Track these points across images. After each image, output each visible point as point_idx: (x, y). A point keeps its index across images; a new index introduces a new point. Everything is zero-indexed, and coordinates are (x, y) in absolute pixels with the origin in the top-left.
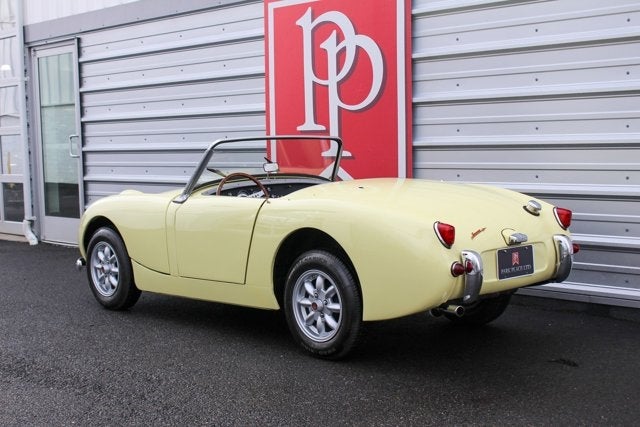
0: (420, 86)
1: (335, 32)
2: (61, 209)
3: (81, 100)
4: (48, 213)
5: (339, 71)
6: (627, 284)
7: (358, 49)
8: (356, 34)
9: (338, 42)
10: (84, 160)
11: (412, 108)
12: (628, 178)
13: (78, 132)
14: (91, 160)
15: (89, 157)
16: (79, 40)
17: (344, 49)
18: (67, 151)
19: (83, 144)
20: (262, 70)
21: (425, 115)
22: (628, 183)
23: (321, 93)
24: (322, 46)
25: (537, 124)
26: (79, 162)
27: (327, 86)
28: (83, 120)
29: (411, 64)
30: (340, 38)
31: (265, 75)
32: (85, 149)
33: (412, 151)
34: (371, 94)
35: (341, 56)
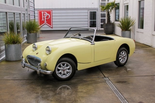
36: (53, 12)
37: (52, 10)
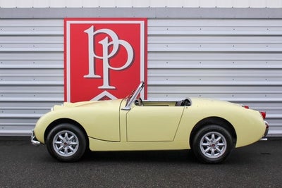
0: (150, 62)
1: (107, 37)
8: (119, 39)
9: (109, 42)
11: (147, 70)
17: (112, 45)
23: (98, 62)
24: (100, 42)
27: (102, 59)
31: (64, 52)
35: (110, 48)
36: (154, 27)
37: (146, 20)
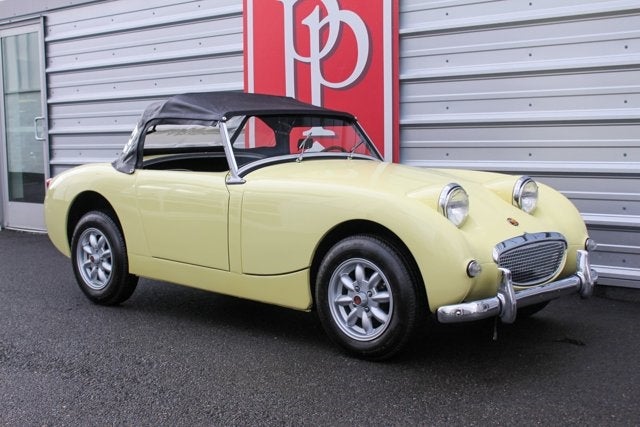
0: (407, 63)
1: (317, 8)
2: (25, 194)
3: (48, 81)
4: (12, 198)
5: (321, 48)
6: (624, 263)
7: (343, 25)
8: (341, 8)
9: (321, 18)
10: (50, 143)
11: (399, 84)
12: (625, 155)
13: (44, 115)
14: (58, 143)
15: (56, 139)
16: (45, 18)
17: (327, 25)
18: (33, 134)
19: (50, 127)
20: (240, 47)
21: (412, 93)
22: (627, 160)
23: (302, 71)
24: (304, 22)
25: (531, 100)
26: (46, 146)
27: (309, 63)
28: (50, 101)
29: (399, 39)
30: (323, 13)
31: (244, 53)
32: (51, 132)
33: (399, 129)
34: (355, 71)
35: (324, 32)
